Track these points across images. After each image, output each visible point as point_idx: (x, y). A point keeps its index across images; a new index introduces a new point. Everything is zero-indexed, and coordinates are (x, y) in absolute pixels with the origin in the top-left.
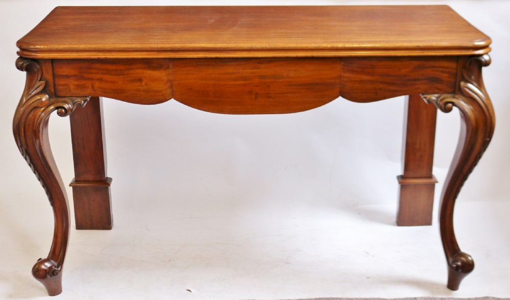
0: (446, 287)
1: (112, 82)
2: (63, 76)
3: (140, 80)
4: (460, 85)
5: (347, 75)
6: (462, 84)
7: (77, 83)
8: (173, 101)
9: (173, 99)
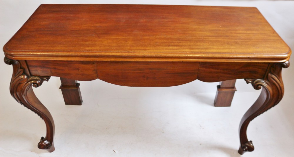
0: (237, 152)
1: (62, 70)
2: (33, 66)
3: (78, 69)
4: (268, 75)
5: (202, 69)
6: (270, 74)
7: (42, 70)
8: (98, 80)
9: (98, 79)
